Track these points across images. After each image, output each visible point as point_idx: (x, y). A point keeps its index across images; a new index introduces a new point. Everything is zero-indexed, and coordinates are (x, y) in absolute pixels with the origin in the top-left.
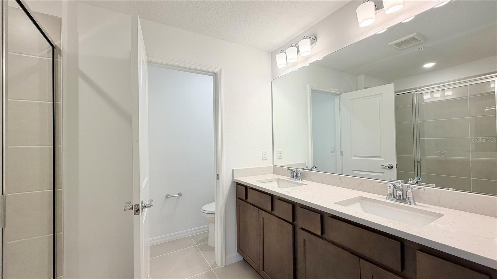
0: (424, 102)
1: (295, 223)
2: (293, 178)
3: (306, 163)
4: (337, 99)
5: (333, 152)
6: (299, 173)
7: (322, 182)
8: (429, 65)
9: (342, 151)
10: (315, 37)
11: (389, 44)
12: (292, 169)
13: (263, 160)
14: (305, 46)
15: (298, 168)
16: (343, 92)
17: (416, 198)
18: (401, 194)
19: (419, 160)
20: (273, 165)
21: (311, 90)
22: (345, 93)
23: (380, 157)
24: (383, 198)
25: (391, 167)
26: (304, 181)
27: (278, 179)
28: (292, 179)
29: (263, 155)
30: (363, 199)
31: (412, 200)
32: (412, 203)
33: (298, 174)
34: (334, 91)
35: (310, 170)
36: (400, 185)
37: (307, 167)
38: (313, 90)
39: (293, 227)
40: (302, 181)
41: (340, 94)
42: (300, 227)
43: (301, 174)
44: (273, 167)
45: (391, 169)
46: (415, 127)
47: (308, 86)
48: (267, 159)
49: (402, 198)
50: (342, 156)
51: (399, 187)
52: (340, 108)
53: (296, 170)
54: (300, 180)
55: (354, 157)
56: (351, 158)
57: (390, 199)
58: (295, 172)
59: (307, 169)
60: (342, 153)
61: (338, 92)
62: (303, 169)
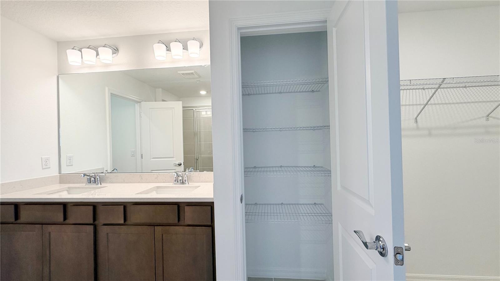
0: (201, 116)
1: (96, 222)
2: (90, 183)
3: (104, 168)
4: (137, 106)
5: (133, 156)
6: (98, 177)
7: (124, 182)
8: (203, 93)
9: (142, 154)
10: (116, 48)
11: (179, 72)
12: (89, 174)
13: (43, 169)
14: (106, 54)
15: (96, 173)
16: (143, 101)
17: (189, 179)
18: (181, 179)
19: (197, 158)
20: (59, 174)
21: (110, 94)
22: (145, 101)
23: (173, 158)
24: (171, 184)
25: (180, 165)
26: (103, 185)
27: (69, 188)
28: (88, 185)
29: (44, 163)
30: (158, 187)
31: (187, 181)
32: (187, 183)
33: (97, 179)
34: (134, 98)
35: (110, 173)
36: (181, 174)
37: (106, 171)
38: (112, 94)
39: (94, 227)
40: (101, 184)
41: (140, 102)
42: (102, 224)
43: (100, 178)
44: (59, 176)
45: (180, 166)
46: (195, 134)
47: (107, 89)
48: (50, 168)
49: (182, 182)
50: (142, 158)
51: (180, 174)
52: (140, 115)
53: (94, 175)
54: (99, 184)
55: (152, 159)
56: (151, 159)
57: (175, 184)
58: (93, 177)
59: (107, 172)
60: (142, 156)
61: (138, 100)
62: (102, 173)
